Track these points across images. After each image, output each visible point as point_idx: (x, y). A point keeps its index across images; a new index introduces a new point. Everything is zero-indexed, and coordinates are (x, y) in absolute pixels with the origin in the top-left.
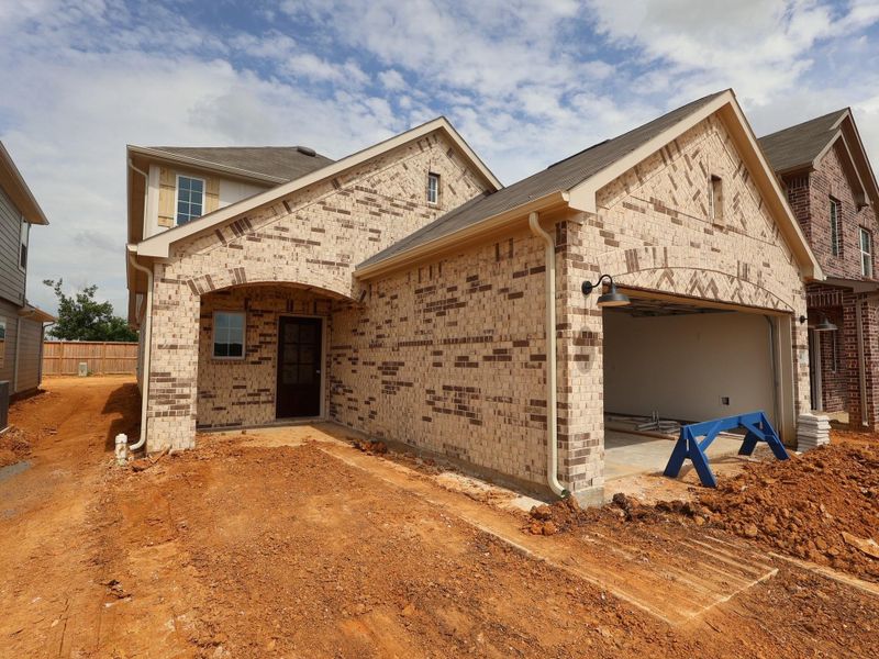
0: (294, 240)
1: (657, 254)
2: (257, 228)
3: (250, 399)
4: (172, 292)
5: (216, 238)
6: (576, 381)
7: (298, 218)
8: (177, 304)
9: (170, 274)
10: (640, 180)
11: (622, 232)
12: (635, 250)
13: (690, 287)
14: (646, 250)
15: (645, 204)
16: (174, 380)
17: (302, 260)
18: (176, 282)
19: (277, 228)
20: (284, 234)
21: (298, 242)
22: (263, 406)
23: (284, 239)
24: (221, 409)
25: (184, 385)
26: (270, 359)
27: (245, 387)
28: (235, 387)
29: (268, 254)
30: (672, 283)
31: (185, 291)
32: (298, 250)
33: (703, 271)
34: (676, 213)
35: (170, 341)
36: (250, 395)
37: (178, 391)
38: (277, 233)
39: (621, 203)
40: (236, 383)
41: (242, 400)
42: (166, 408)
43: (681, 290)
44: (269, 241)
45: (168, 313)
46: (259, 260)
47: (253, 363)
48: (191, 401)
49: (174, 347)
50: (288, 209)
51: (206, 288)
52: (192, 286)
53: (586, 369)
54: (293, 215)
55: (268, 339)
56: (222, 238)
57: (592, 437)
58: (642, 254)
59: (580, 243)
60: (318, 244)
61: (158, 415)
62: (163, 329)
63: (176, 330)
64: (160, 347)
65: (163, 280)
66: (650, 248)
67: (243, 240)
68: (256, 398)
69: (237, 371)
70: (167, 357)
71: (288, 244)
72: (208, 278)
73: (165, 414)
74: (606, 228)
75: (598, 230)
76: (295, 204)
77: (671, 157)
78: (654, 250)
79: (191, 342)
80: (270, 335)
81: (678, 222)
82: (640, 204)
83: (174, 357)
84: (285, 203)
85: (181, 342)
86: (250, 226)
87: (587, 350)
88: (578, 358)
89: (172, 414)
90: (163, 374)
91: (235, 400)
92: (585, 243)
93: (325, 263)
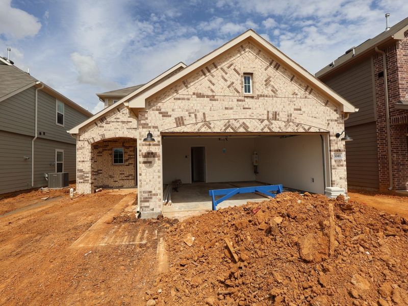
0: (122, 122)
1: (198, 116)
2: (108, 120)
3: (126, 178)
4: (82, 144)
5: (95, 125)
7: (123, 114)
8: (84, 147)
9: (81, 138)
10: (186, 86)
11: (173, 110)
12: (182, 117)
13: (224, 128)
14: (190, 116)
15: (189, 96)
16: (84, 172)
17: (125, 128)
18: (83, 140)
19: (115, 118)
20: (118, 120)
21: (123, 122)
22: (130, 181)
23: (118, 122)
24: (116, 181)
25: (87, 173)
26: (132, 164)
27: (124, 174)
28: (121, 174)
29: (113, 128)
30: (210, 128)
31: (86, 143)
32: (124, 125)
33: (235, 120)
34: (214, 96)
35: (82, 160)
36: (126, 177)
37: (85, 175)
38: (115, 120)
39: (173, 99)
40: (121, 173)
41: (123, 178)
42: (82, 181)
43: (217, 130)
44: (113, 123)
45: (81, 151)
46: (109, 130)
47: (126, 165)
48: (89, 178)
49: (83, 161)
50: (119, 111)
51: (92, 142)
52: (88, 142)
53: (150, 166)
54: (121, 113)
55: (131, 157)
56: (97, 125)
57: (154, 192)
58: (187, 118)
59: (147, 119)
60: (131, 122)
61: (80, 183)
62: (80, 156)
63: (84, 156)
64: (79, 161)
65: (79, 141)
66: (193, 115)
67: (104, 124)
68: (128, 178)
69: (121, 168)
70: (82, 165)
71: (120, 123)
72: (93, 138)
73: (82, 183)
74: (163, 110)
75: (157, 112)
76: (122, 109)
77: (209, 71)
78: (196, 115)
79: (88, 160)
80: (132, 155)
81: (215, 100)
82: (186, 97)
83: (84, 165)
84: (118, 109)
85: (85, 160)
86: (106, 119)
87: (150, 159)
88: (145, 162)
89: (84, 183)
90: (81, 170)
91: (120, 178)
92: (149, 118)
93: (134, 129)
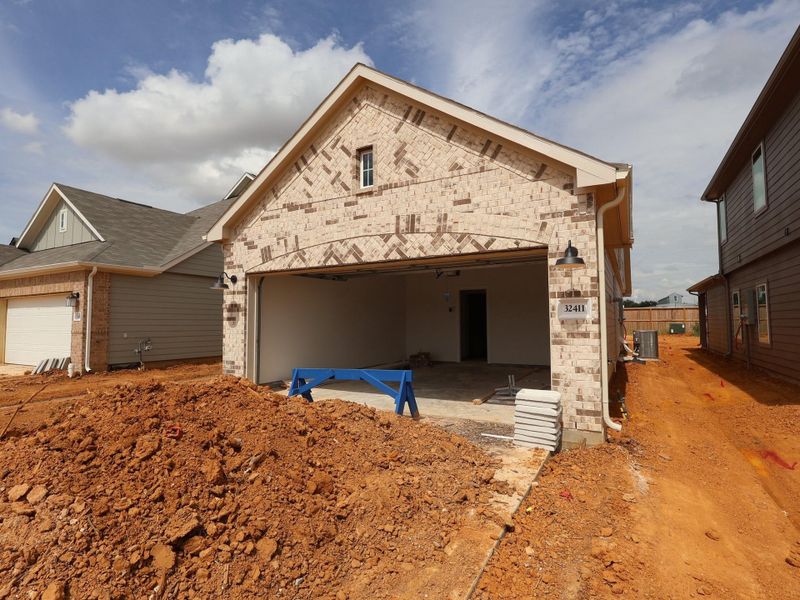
1: (289, 243)
6: (228, 332)
10: (276, 196)
11: (260, 238)
12: (269, 247)
13: (323, 259)
14: (278, 243)
15: (279, 212)
30: (304, 260)
33: (342, 241)
34: (310, 204)
39: (260, 219)
43: (314, 264)
53: (234, 325)
57: (236, 364)
58: (275, 247)
59: (232, 254)
66: (282, 242)
74: (249, 239)
75: (243, 243)
77: (305, 162)
78: (286, 241)
81: (312, 211)
82: (275, 214)
87: (234, 314)
88: (229, 319)
92: (235, 254)
